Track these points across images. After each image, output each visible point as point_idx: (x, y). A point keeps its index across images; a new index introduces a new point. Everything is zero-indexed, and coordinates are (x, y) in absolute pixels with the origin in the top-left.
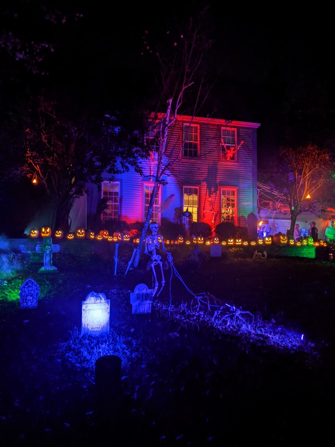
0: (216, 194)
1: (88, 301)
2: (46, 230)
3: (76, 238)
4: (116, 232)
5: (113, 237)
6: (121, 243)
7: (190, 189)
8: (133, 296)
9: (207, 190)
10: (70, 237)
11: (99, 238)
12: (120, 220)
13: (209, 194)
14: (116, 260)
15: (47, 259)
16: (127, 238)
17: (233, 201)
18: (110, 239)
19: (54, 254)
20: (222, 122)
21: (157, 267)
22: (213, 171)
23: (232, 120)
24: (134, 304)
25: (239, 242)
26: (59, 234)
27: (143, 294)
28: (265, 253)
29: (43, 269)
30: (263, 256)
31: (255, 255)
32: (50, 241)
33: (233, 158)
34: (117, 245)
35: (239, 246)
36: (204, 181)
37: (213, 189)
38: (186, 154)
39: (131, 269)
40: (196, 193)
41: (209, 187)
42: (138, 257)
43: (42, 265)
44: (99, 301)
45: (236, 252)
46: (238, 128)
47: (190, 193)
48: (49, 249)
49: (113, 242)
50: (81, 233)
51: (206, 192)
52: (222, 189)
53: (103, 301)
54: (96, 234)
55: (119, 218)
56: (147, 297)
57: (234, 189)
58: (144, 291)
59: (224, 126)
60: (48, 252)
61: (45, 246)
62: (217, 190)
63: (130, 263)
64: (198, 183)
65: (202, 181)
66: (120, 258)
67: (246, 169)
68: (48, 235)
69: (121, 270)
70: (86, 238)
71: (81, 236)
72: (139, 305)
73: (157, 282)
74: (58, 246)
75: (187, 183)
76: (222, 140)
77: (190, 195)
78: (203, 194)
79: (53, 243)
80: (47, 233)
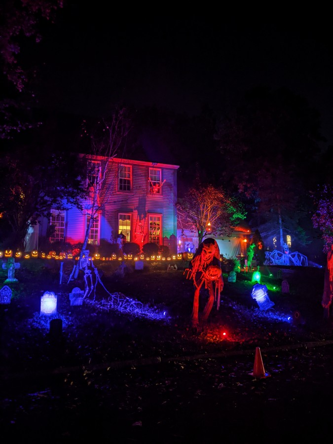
0: (145, 220)
1: (44, 297)
2: (8, 252)
3: (31, 258)
4: (61, 252)
5: (59, 256)
6: (65, 260)
7: (124, 215)
8: (71, 295)
9: (138, 216)
10: (27, 257)
11: (49, 257)
12: (66, 242)
13: (139, 219)
14: (61, 273)
15: (10, 274)
16: (70, 257)
17: (158, 225)
18: (57, 258)
19: (16, 270)
20: (150, 164)
21: (88, 278)
22: (143, 202)
23: (157, 162)
24: (72, 300)
25: (159, 258)
26: (19, 254)
27: (77, 294)
28: (176, 266)
29: (8, 280)
30: (175, 268)
31: (168, 268)
32: (13, 260)
33: (158, 192)
34: (62, 264)
35: (158, 261)
37: (142, 216)
38: (121, 188)
39: (72, 280)
40: (129, 219)
41: (139, 214)
42: (77, 271)
43: (7, 277)
44: (50, 296)
45: (156, 266)
46: (163, 169)
47: (124, 218)
48: (12, 267)
49: (59, 260)
50: (35, 254)
51: (137, 218)
52: (150, 216)
53: (53, 296)
54: (47, 254)
55: (64, 240)
56: (80, 295)
57: (159, 216)
58: (78, 292)
59: (151, 167)
60: (11, 268)
61: (9, 264)
62: (146, 217)
63: (71, 275)
64: (131, 211)
65: (134, 209)
66: (64, 272)
67: (168, 200)
68: (10, 256)
69: (65, 280)
70: (39, 258)
71: (35, 256)
72: (75, 300)
73: (87, 287)
74: (19, 264)
75: (122, 211)
76: (149, 178)
77: (124, 220)
78: (134, 219)
79: (15, 262)
80: (9, 254)
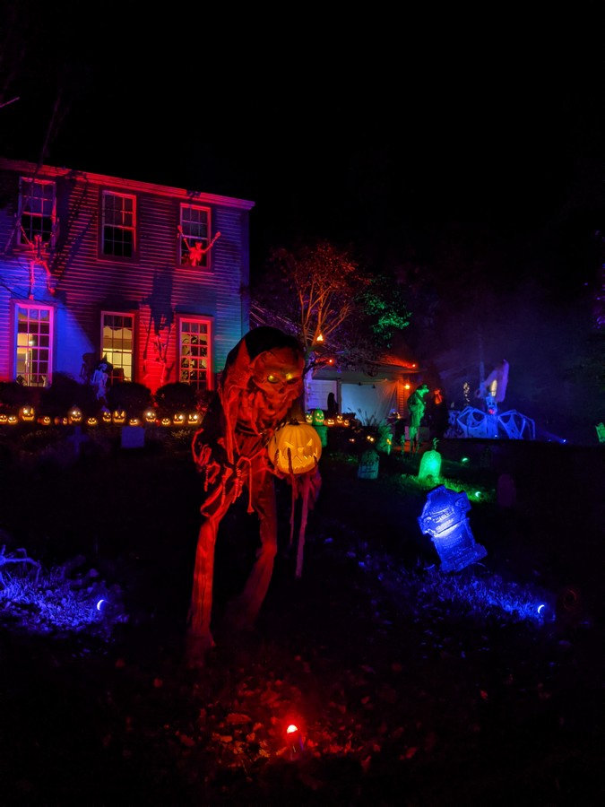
0: (170, 330)
7: (117, 317)
9: (151, 320)
13: (155, 328)
17: (205, 343)
20: (181, 193)
22: (164, 285)
25: (193, 419)
33: (203, 262)
35: (191, 427)
36: (144, 303)
37: (163, 320)
38: (107, 250)
40: (129, 326)
41: (155, 315)
45: (184, 439)
46: (214, 207)
47: (117, 324)
51: (150, 324)
52: (182, 320)
57: (205, 322)
59: (185, 201)
62: (172, 322)
64: (133, 306)
65: (141, 303)
67: (227, 284)
75: (110, 306)
76: (180, 228)
77: (116, 329)
78: (142, 327)
